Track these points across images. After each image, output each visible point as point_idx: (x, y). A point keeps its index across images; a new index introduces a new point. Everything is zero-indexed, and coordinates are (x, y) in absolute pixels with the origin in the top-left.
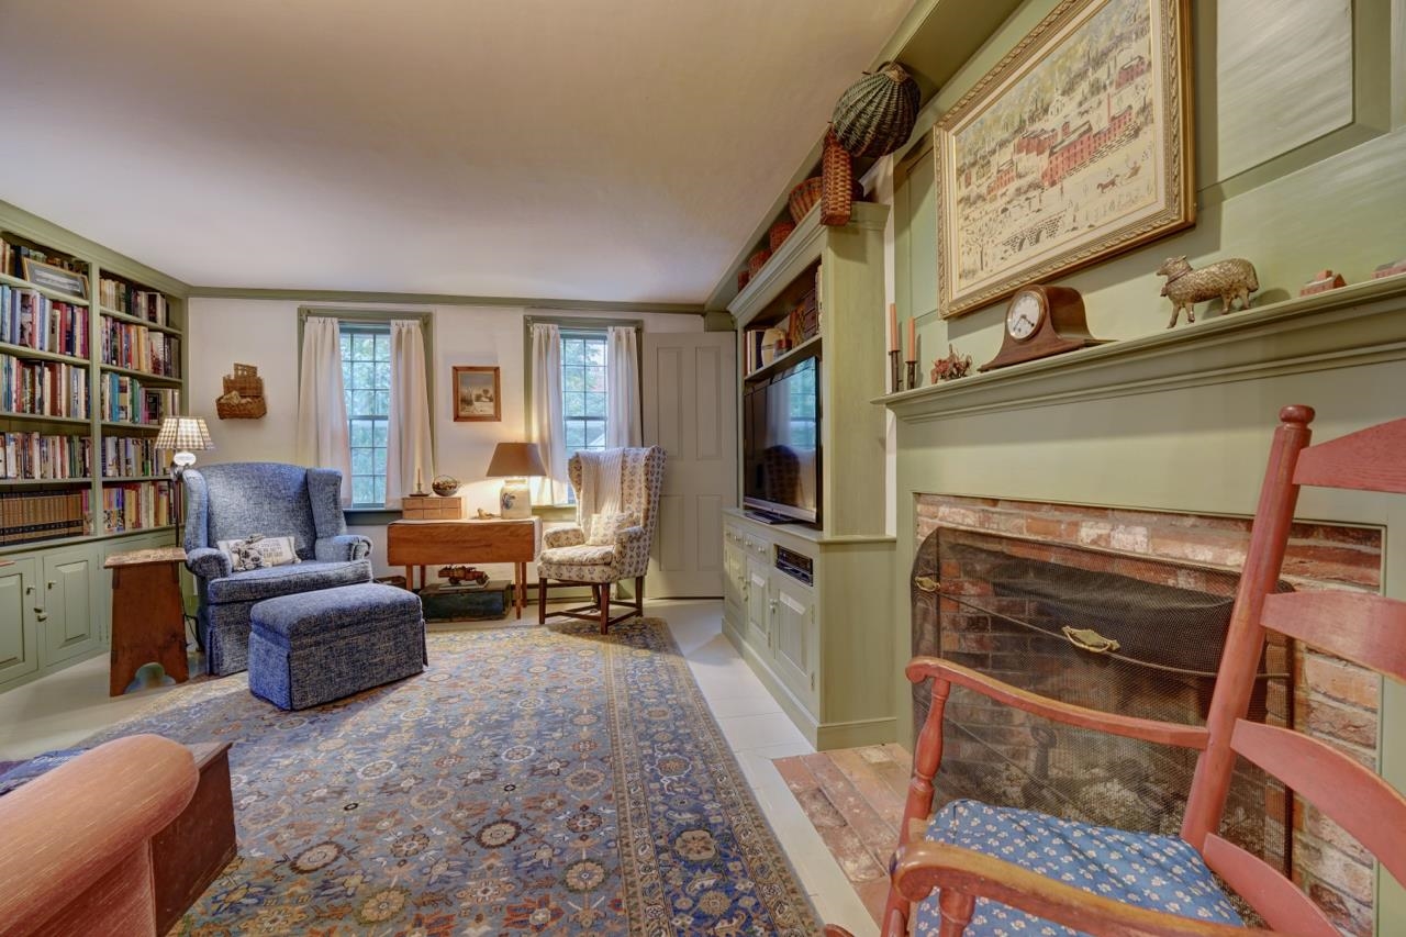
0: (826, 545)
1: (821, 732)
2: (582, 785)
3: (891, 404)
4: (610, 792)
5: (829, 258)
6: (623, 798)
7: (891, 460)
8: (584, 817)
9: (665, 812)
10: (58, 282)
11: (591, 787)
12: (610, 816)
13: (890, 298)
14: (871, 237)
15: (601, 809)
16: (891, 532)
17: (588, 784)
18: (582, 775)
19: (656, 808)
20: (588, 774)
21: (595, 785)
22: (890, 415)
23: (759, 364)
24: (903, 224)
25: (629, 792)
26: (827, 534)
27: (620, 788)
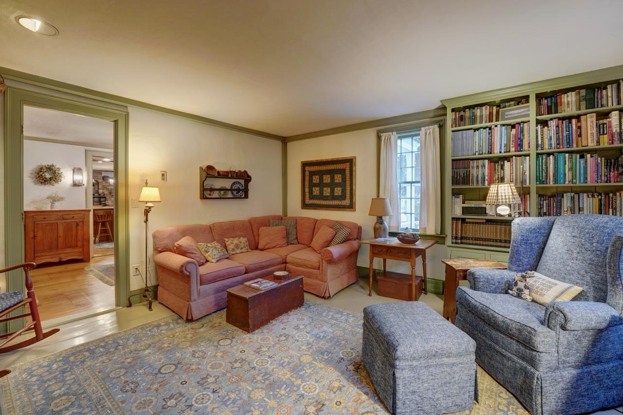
2: (144, 401)
4: (124, 405)
6: (113, 405)
8: (132, 389)
9: (83, 409)
10: (518, 113)
11: (137, 402)
12: (118, 395)
15: (124, 396)
17: (140, 403)
18: (149, 405)
19: (90, 409)
20: (145, 408)
21: (135, 405)
25: (110, 410)
27: (118, 410)
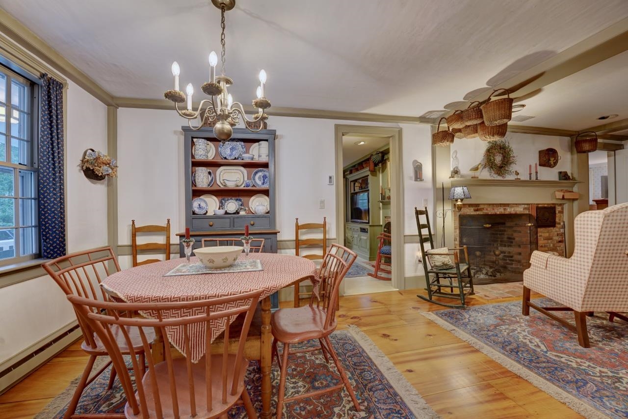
0: (370, 226)
1: (370, 258)
3: (381, 202)
5: (370, 175)
7: (381, 211)
13: (381, 184)
14: (378, 172)
16: (381, 224)
22: (381, 204)
23: (354, 190)
24: (383, 172)
26: (370, 224)
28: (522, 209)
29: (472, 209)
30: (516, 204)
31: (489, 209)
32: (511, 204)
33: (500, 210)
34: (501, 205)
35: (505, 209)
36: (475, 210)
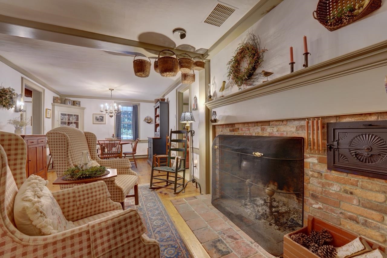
28: (294, 130)
29: (228, 129)
30: (282, 121)
31: (244, 129)
32: (273, 121)
33: (256, 131)
34: (257, 123)
35: (263, 130)
36: (231, 131)
